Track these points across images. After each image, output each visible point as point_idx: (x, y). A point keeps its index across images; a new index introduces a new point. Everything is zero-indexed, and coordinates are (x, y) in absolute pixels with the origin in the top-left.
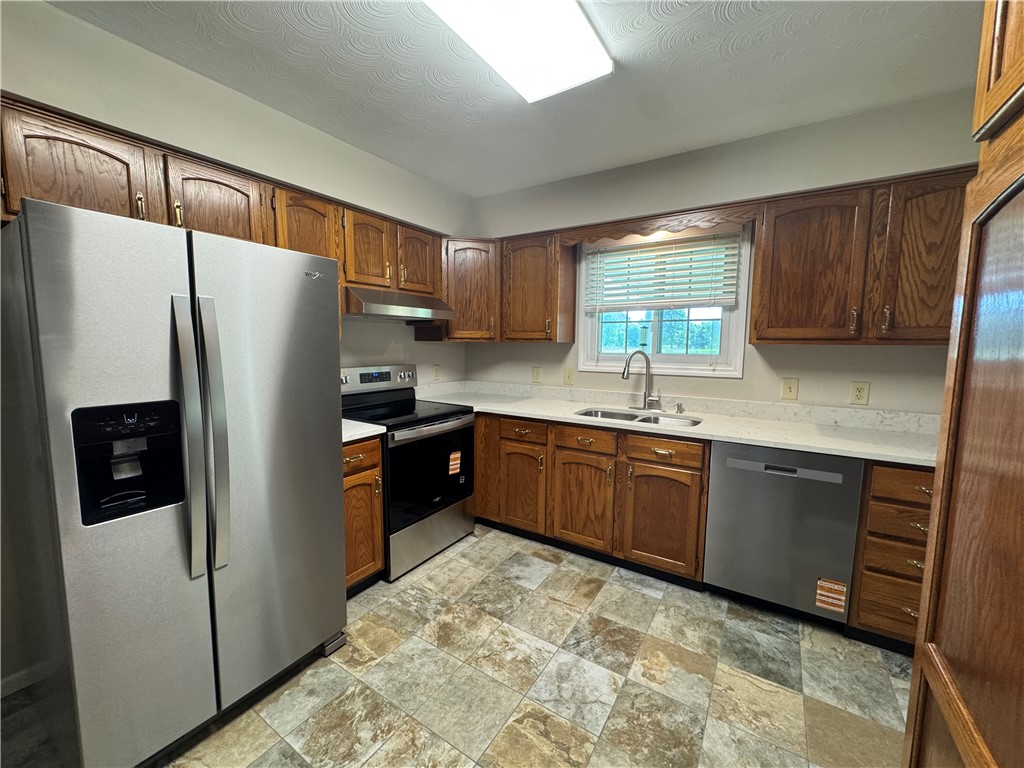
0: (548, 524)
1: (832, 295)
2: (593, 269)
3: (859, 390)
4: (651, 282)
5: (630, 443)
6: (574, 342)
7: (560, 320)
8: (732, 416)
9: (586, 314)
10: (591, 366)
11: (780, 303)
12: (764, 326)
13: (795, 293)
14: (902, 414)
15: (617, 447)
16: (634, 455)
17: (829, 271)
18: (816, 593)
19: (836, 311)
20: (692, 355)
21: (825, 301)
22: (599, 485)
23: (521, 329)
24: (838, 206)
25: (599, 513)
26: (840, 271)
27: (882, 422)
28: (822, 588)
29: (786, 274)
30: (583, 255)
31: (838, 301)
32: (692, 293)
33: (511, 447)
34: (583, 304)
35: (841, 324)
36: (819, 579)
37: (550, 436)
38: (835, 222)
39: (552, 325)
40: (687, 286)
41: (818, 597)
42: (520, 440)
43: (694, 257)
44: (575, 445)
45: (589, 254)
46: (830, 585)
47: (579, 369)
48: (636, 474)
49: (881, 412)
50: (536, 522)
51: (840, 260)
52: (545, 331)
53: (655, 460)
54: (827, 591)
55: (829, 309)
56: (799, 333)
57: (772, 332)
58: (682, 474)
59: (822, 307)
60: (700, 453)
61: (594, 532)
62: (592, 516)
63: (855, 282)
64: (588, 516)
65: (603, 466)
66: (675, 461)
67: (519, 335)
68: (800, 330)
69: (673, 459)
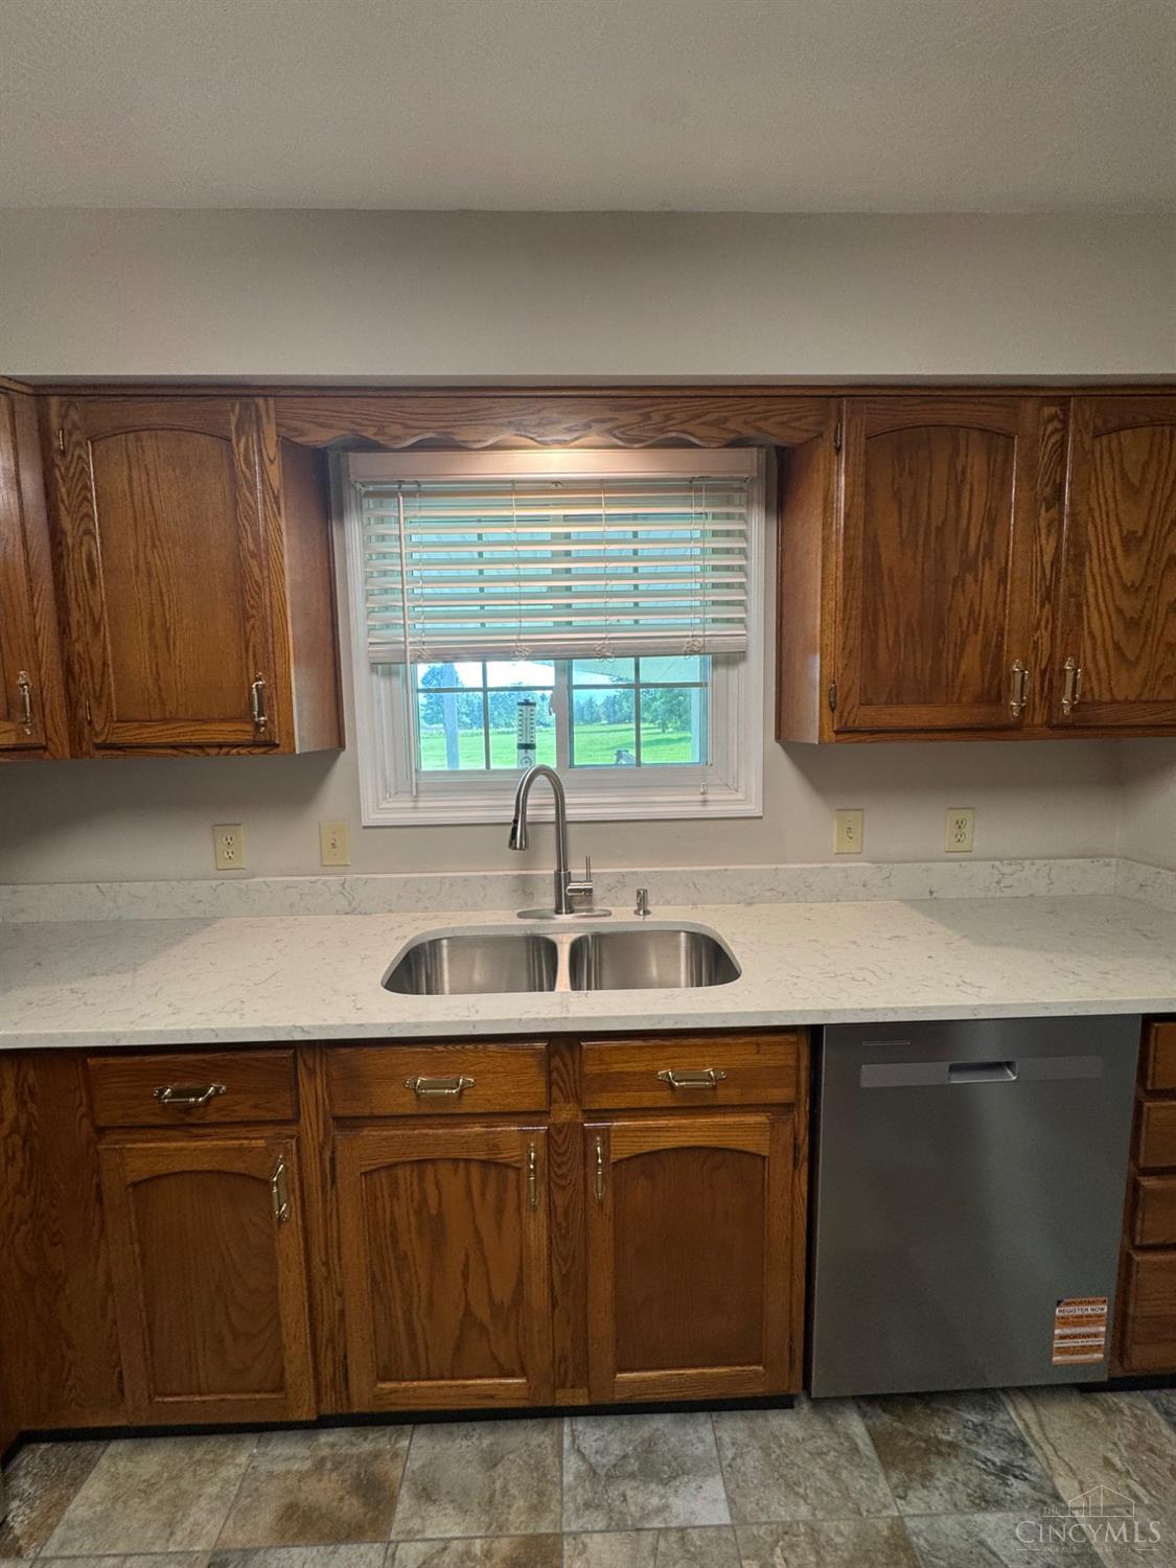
0: (327, 1371)
1: (976, 632)
2: (383, 538)
3: (960, 824)
4: (542, 586)
5: (592, 1068)
6: (341, 745)
7: (300, 684)
8: (750, 904)
9: (374, 666)
10: (398, 811)
11: (882, 645)
12: (854, 699)
13: (908, 624)
14: (1027, 863)
15: (550, 1084)
16: (605, 1101)
17: (969, 578)
18: (1052, 1337)
19: (982, 668)
20: (654, 767)
21: (963, 644)
22: (500, 1211)
23: (156, 714)
24: (983, 430)
25: (503, 1292)
26: (989, 577)
27: (999, 882)
28: (1065, 1322)
29: (891, 579)
30: (350, 496)
31: (986, 645)
32: (643, 619)
33: (147, 1155)
34: (360, 636)
35: (995, 694)
36: (1059, 1303)
37: (306, 1091)
38: (976, 465)
39: (274, 698)
40: (629, 602)
41: (1057, 1344)
42: (184, 1121)
43: (642, 529)
44: (407, 1105)
45: (369, 494)
46: (1077, 1311)
47: (366, 822)
48: (613, 1158)
49: (998, 863)
50: (280, 1387)
51: (989, 553)
52: (247, 716)
53: (670, 1103)
54: (1075, 1325)
55: (970, 663)
56: (921, 715)
57: (866, 716)
58: (744, 1131)
59: (957, 661)
60: (792, 1062)
61: (495, 1358)
62: (482, 1312)
63: (1017, 605)
64: (468, 1313)
65: (510, 1155)
66: (724, 1095)
67: (147, 734)
68: (923, 710)
69: (721, 1093)
